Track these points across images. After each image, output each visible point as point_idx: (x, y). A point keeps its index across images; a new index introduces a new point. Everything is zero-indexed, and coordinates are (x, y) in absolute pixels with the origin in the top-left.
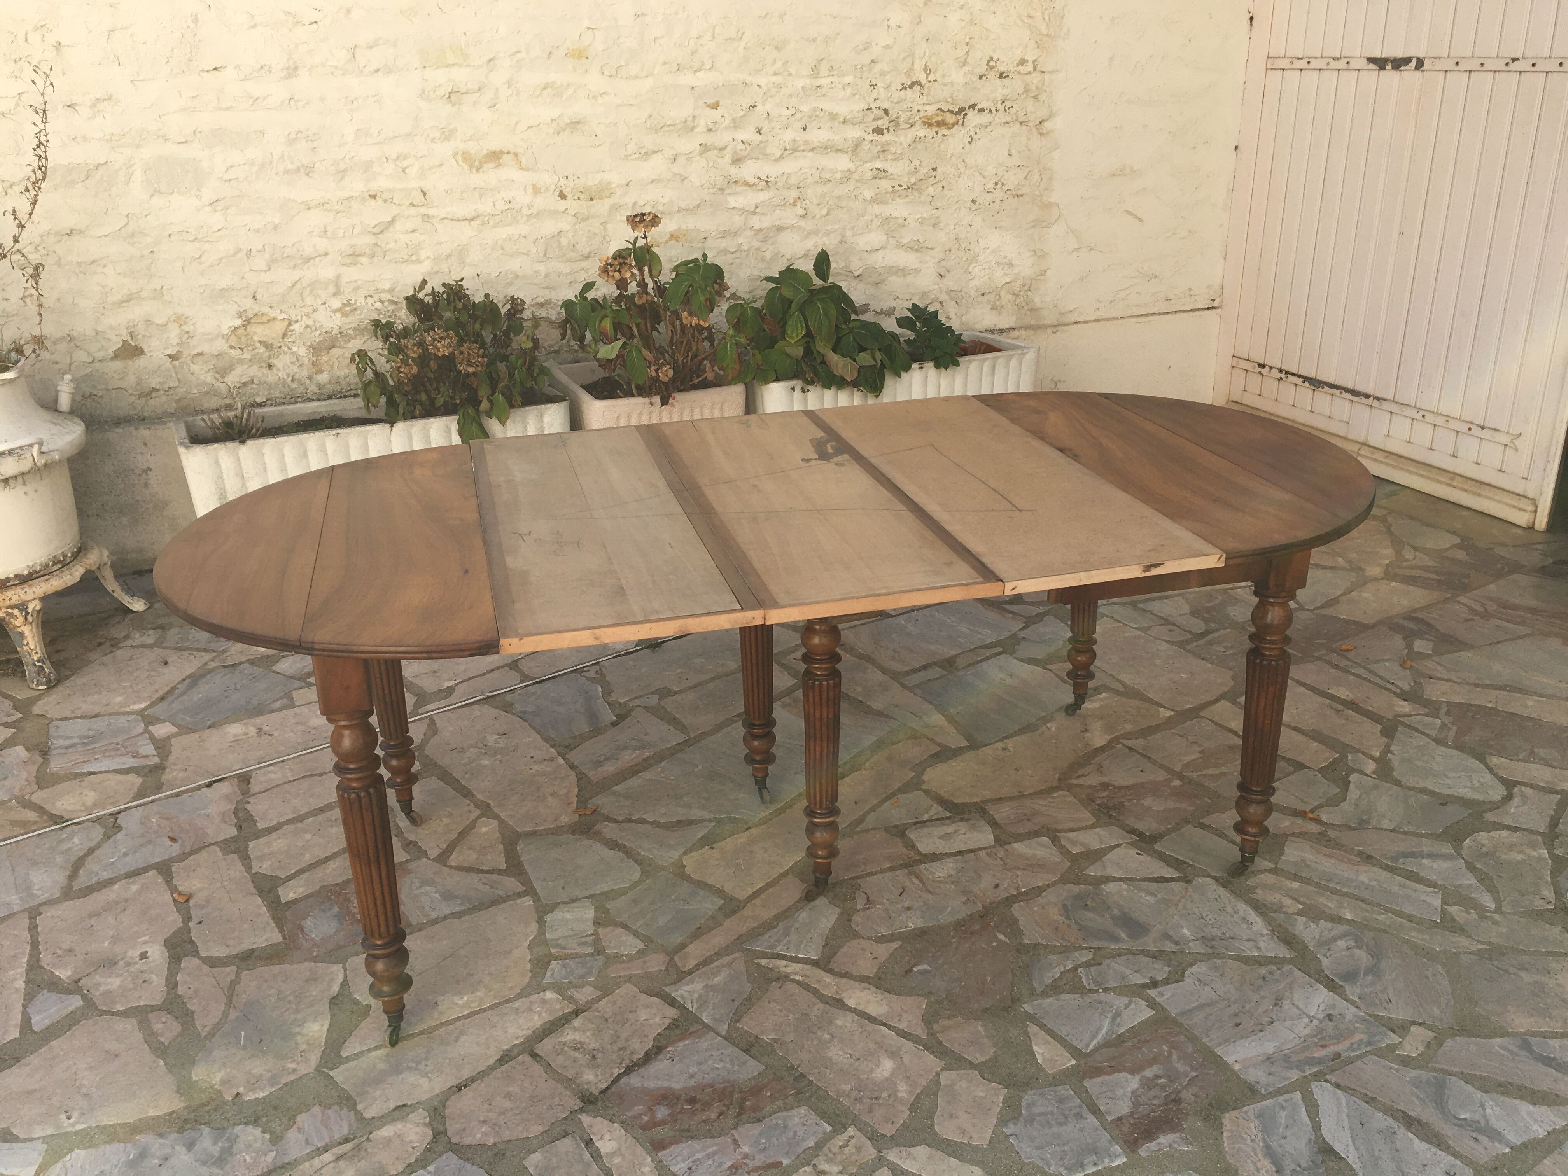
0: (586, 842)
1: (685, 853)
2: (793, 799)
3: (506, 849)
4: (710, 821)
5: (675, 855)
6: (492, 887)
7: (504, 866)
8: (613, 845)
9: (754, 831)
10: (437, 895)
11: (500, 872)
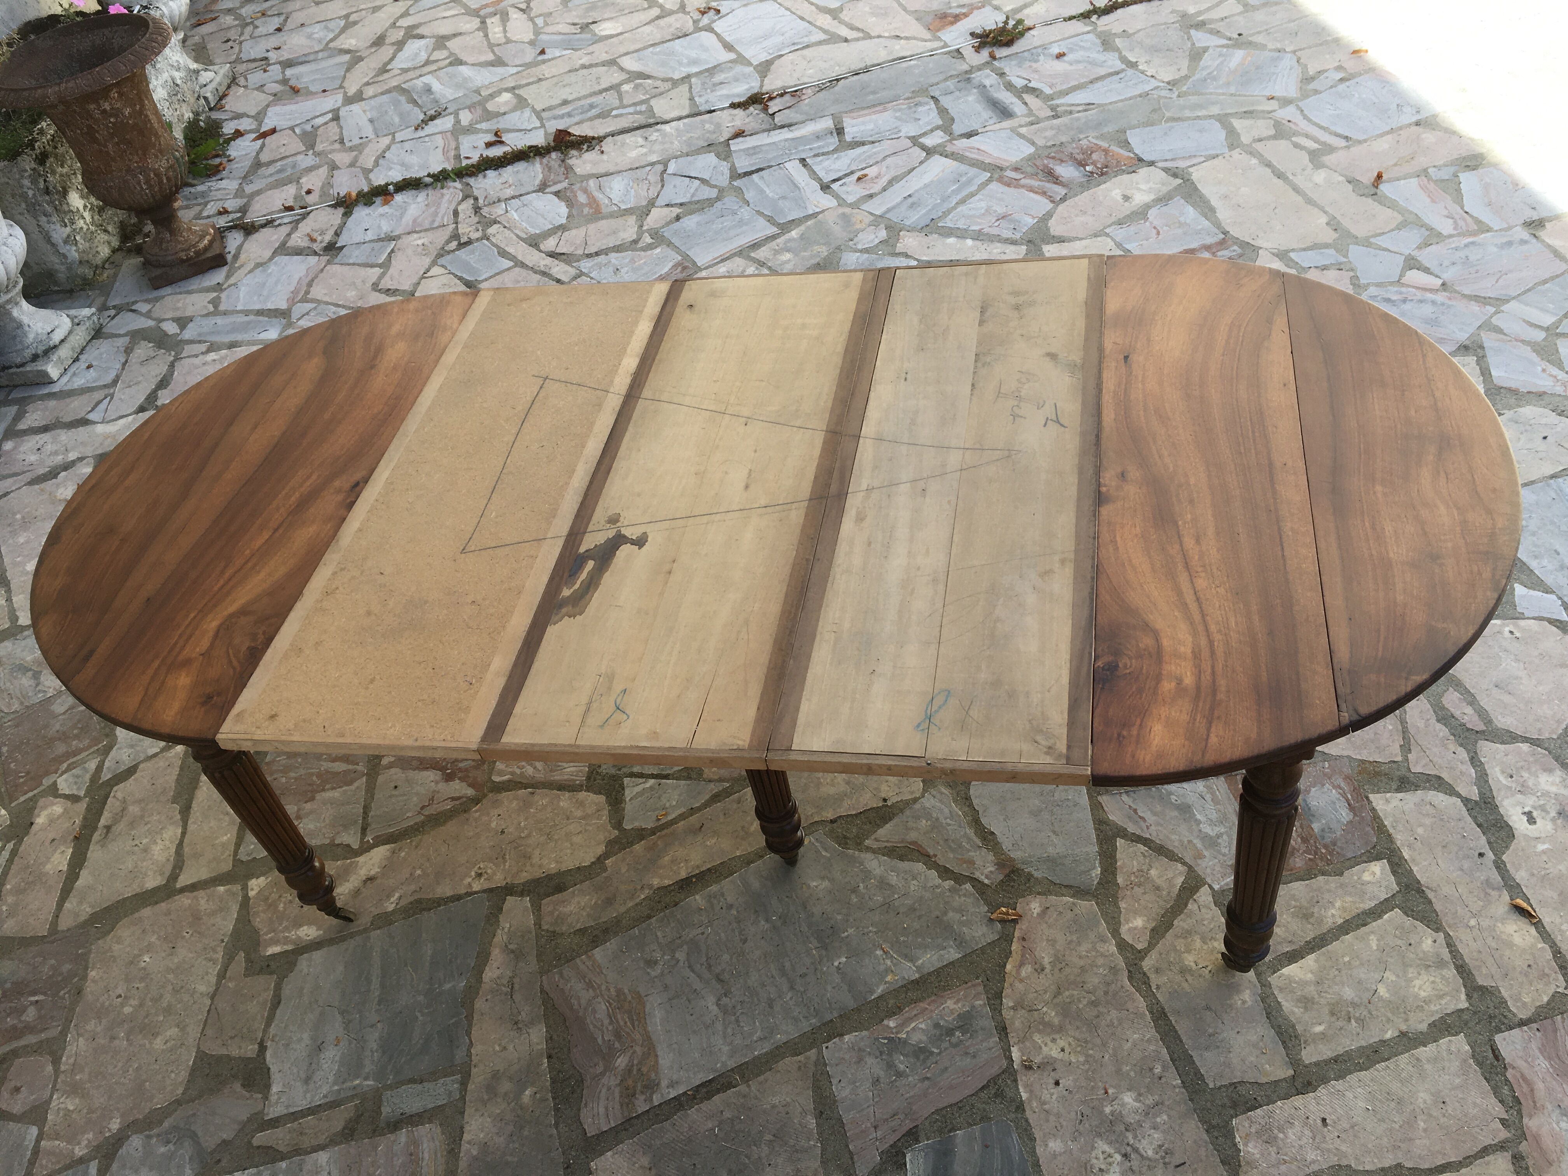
0: (1016, 855)
1: (915, 800)
2: (762, 857)
3: (1114, 874)
4: (868, 849)
5: (929, 801)
6: (1135, 811)
7: (1120, 842)
8: (987, 838)
9: (830, 815)
10: (1198, 817)
11: (1123, 833)
